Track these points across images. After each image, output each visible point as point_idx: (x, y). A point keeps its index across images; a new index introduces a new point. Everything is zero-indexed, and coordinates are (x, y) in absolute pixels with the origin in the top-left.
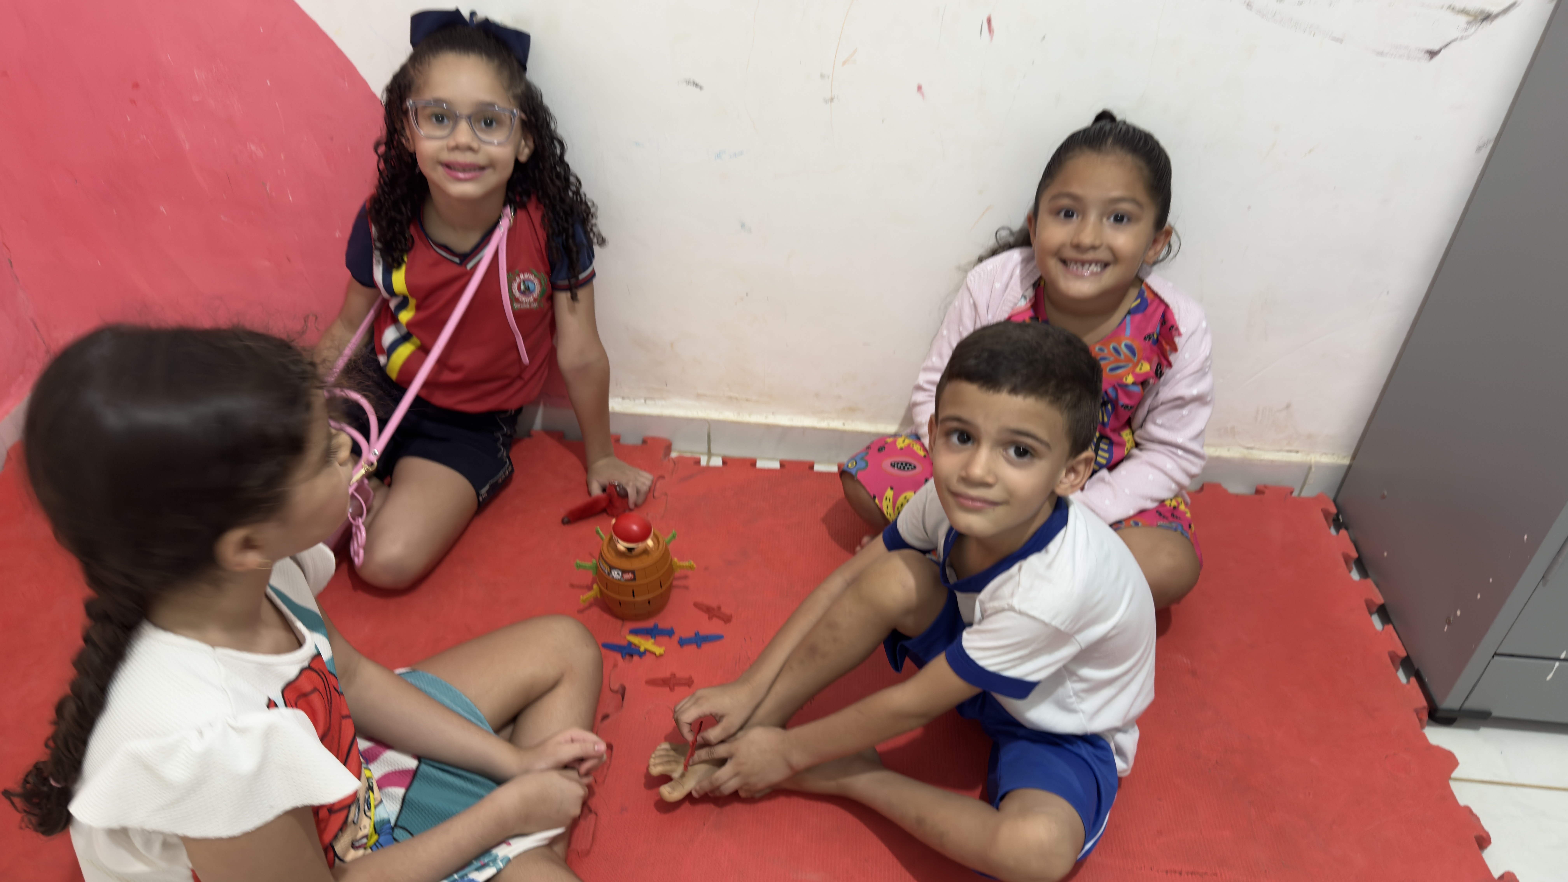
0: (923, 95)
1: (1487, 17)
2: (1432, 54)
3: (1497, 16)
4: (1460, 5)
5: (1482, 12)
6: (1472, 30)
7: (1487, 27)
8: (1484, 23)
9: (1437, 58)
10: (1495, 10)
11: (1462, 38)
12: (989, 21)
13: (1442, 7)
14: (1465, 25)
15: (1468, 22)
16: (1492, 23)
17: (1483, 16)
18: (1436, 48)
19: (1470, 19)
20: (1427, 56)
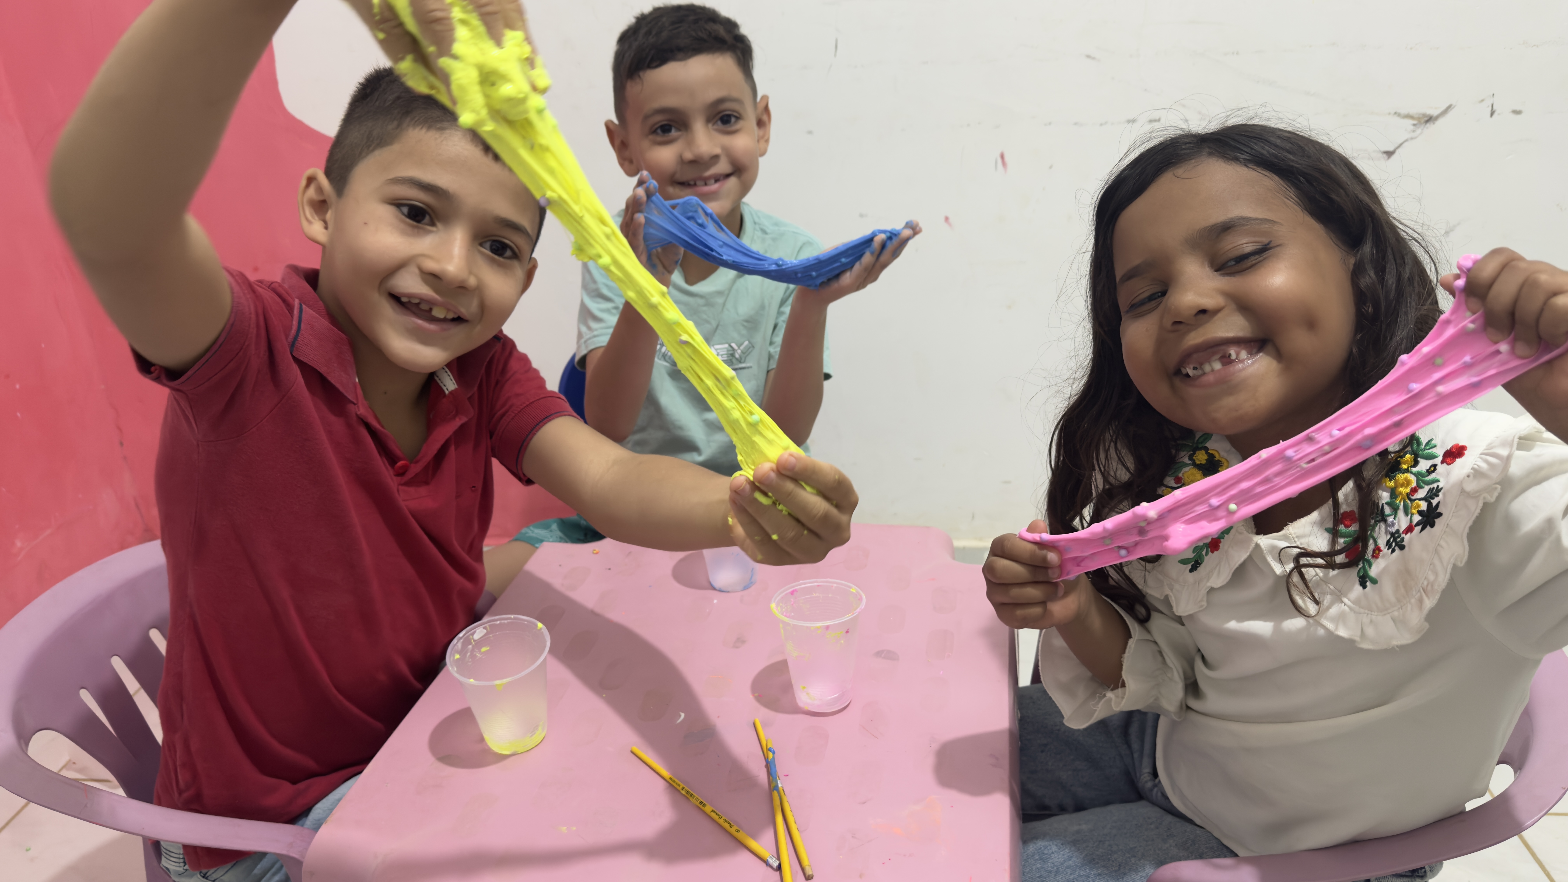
0: (950, 225)
1: (1430, 119)
2: (1389, 154)
3: (1437, 118)
4: (1403, 111)
5: (1424, 115)
6: (1419, 131)
7: (1431, 128)
8: (1428, 125)
9: (1394, 157)
10: (1435, 113)
11: (1412, 139)
12: (1002, 156)
13: (1389, 114)
14: (1412, 128)
15: (1414, 125)
16: (1434, 124)
17: (1426, 119)
18: (1391, 149)
19: (1415, 122)
20: (1385, 155)
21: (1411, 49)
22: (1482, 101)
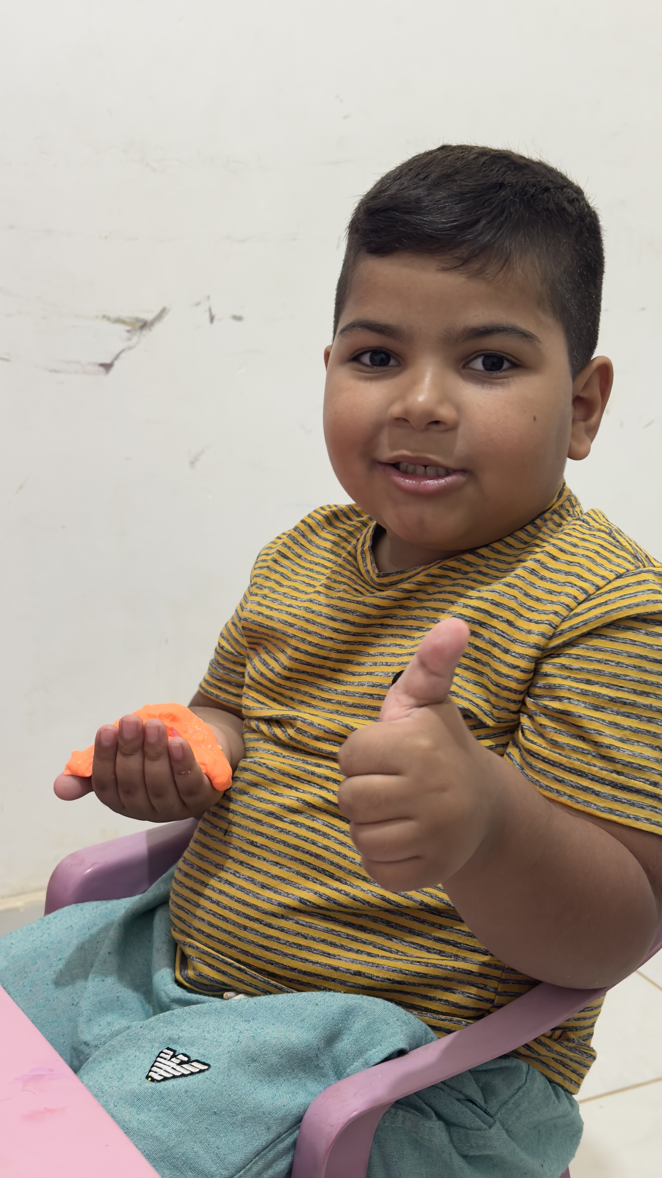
1: (144, 325)
2: (107, 367)
3: (152, 323)
4: (113, 315)
5: (137, 320)
6: (135, 339)
7: (148, 335)
8: (144, 332)
9: (114, 371)
10: (148, 317)
11: (130, 348)
13: (97, 317)
14: (127, 335)
15: (128, 331)
16: (150, 330)
17: (140, 324)
18: (108, 361)
19: (129, 328)
20: (102, 369)
21: (106, 238)
22: (198, 304)
